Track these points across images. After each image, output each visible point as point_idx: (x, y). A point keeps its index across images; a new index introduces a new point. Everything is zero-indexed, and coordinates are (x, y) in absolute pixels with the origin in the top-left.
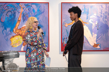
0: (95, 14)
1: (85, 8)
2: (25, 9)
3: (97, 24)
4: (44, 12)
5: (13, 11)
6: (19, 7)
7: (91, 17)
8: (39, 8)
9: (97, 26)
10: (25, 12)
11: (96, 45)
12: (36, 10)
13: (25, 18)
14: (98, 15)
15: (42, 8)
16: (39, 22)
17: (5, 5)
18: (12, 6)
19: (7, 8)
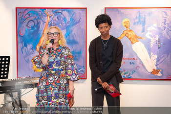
0: (155, 25)
1: (139, 15)
2: (52, 17)
3: (157, 39)
4: (79, 21)
5: (35, 21)
6: (44, 15)
7: (149, 29)
8: (72, 16)
9: (158, 42)
10: (52, 22)
11: (155, 72)
12: (68, 19)
14: (160, 26)
15: (77, 15)
16: (73, 36)
17: (25, 11)
18: (35, 14)
19: (27, 16)
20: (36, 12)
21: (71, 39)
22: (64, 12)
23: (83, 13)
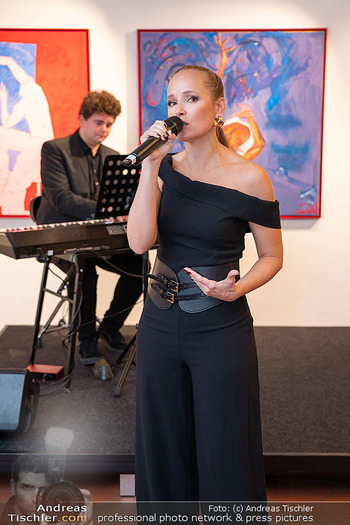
2: (235, 54)
4: (307, 65)
6: (212, 48)
8: (289, 51)
10: (234, 68)
12: (276, 59)
13: (233, 90)
15: (302, 50)
16: (287, 107)
17: (162, 38)
18: (187, 46)
19: (168, 52)
20: (192, 40)
21: (284, 113)
22: (265, 42)
23: (316, 43)
